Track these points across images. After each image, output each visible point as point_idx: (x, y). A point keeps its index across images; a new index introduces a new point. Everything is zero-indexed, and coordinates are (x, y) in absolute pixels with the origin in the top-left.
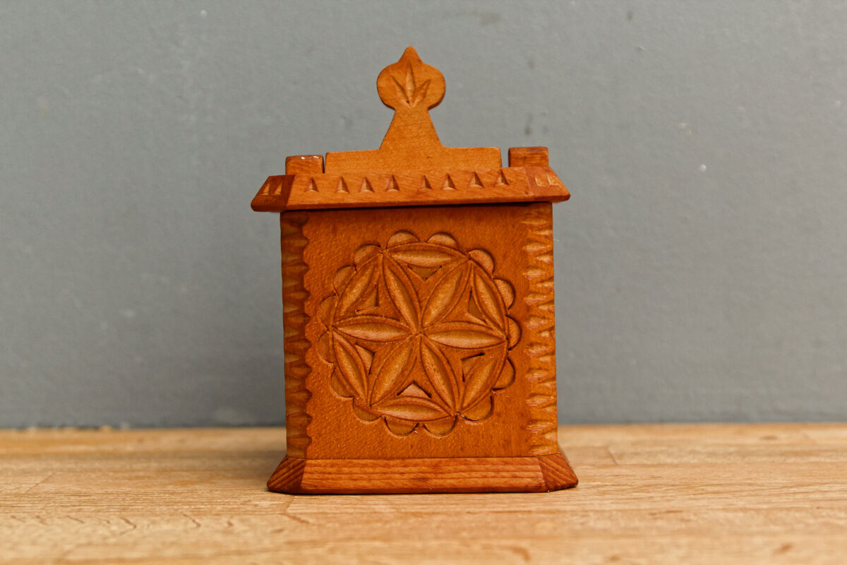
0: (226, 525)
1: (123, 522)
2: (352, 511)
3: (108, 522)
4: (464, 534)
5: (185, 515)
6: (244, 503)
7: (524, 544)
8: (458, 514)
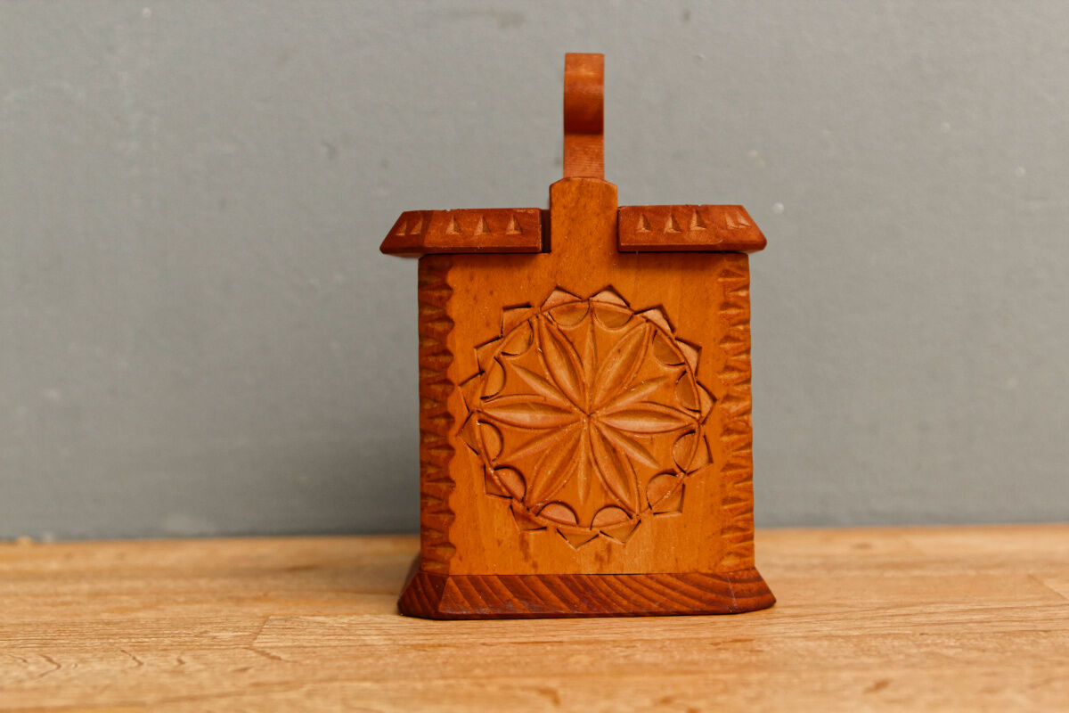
0: (176, 663)
1: (43, 660)
2: (336, 643)
3: (25, 661)
4: (478, 672)
5: (123, 651)
6: (200, 635)
7: (553, 683)
8: (470, 646)
